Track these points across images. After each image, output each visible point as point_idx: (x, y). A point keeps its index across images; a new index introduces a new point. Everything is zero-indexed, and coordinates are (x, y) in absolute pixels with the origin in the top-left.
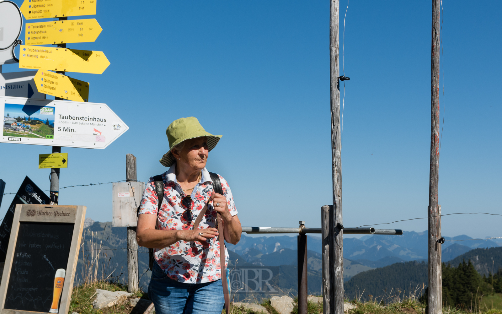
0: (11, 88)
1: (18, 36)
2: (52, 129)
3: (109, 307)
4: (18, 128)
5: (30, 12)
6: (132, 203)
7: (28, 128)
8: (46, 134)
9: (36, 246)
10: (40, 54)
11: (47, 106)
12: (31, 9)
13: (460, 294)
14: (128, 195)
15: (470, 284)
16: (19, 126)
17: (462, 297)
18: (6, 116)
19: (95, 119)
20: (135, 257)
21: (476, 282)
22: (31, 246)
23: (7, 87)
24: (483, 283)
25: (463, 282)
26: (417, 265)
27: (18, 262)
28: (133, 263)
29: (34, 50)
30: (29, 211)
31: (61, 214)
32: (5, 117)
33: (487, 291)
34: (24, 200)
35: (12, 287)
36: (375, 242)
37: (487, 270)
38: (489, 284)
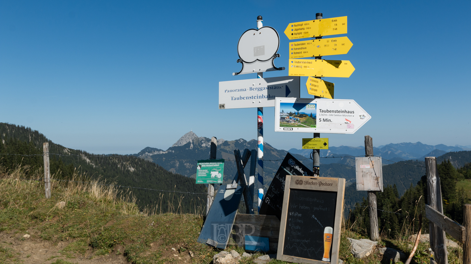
0: (272, 89)
1: (276, 52)
2: (315, 120)
3: (367, 257)
4: (290, 120)
5: (292, 34)
6: (372, 172)
7: (297, 120)
8: (311, 124)
9: (305, 208)
10: (303, 65)
11: (310, 103)
12: (294, 32)
13: (443, 180)
14: (369, 167)
15: (449, 174)
16: (291, 119)
17: (444, 181)
18: (282, 112)
19: (346, 112)
20: (376, 214)
21: (453, 172)
22: (301, 207)
23: (269, 88)
24: (457, 173)
25: (445, 173)
26: (413, 162)
27: (291, 219)
28: (375, 218)
29: (298, 62)
30: (298, 181)
31: (325, 184)
32: (280, 113)
33: (460, 178)
34: (288, 170)
35: (288, 238)
36: (387, 149)
37: (457, 165)
38: (461, 174)
